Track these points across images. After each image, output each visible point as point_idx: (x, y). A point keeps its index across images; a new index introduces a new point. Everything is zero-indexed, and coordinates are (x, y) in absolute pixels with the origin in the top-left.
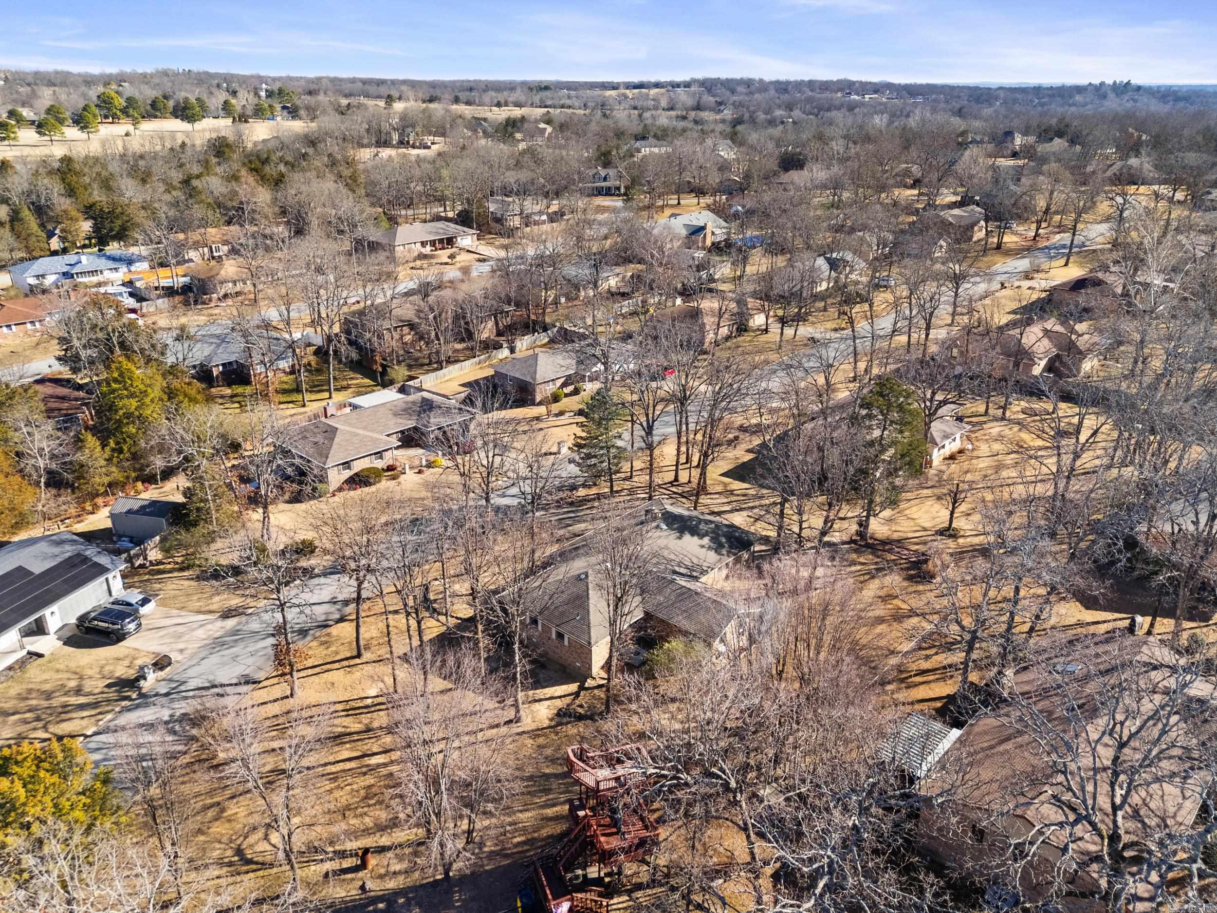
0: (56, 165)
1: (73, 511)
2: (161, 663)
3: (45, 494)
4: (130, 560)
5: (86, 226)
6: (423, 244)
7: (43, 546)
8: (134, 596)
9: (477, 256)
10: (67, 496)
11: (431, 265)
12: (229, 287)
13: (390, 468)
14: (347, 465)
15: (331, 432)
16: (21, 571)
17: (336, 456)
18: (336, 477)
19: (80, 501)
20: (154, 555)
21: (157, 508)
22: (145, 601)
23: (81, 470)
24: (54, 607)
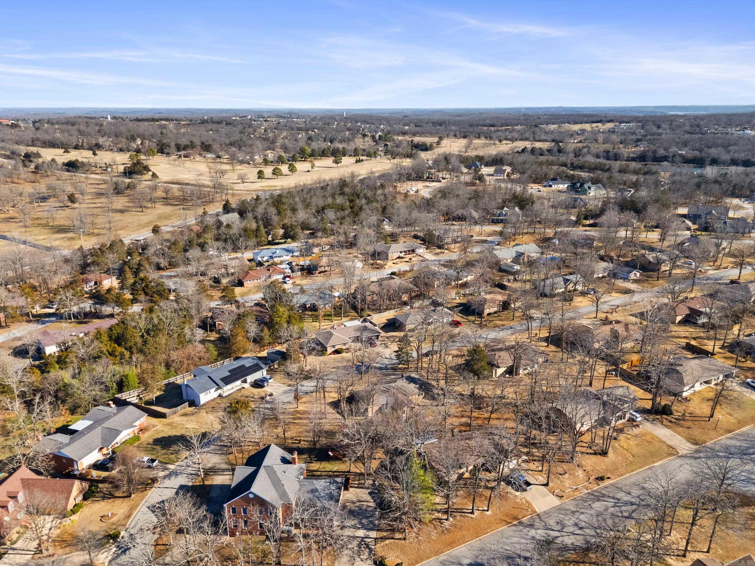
0: (276, 198)
1: (258, 350)
2: (271, 395)
3: (252, 344)
4: (270, 367)
5: (281, 232)
6: (401, 252)
7: (250, 360)
8: (268, 377)
9: (422, 258)
10: (257, 345)
11: (401, 262)
12: (322, 269)
13: (348, 349)
14: (334, 346)
15: (331, 335)
16: (243, 366)
17: (331, 343)
18: (330, 350)
19: (261, 347)
20: (276, 366)
21: (279, 353)
22: (270, 379)
23: (262, 339)
24: (249, 376)
